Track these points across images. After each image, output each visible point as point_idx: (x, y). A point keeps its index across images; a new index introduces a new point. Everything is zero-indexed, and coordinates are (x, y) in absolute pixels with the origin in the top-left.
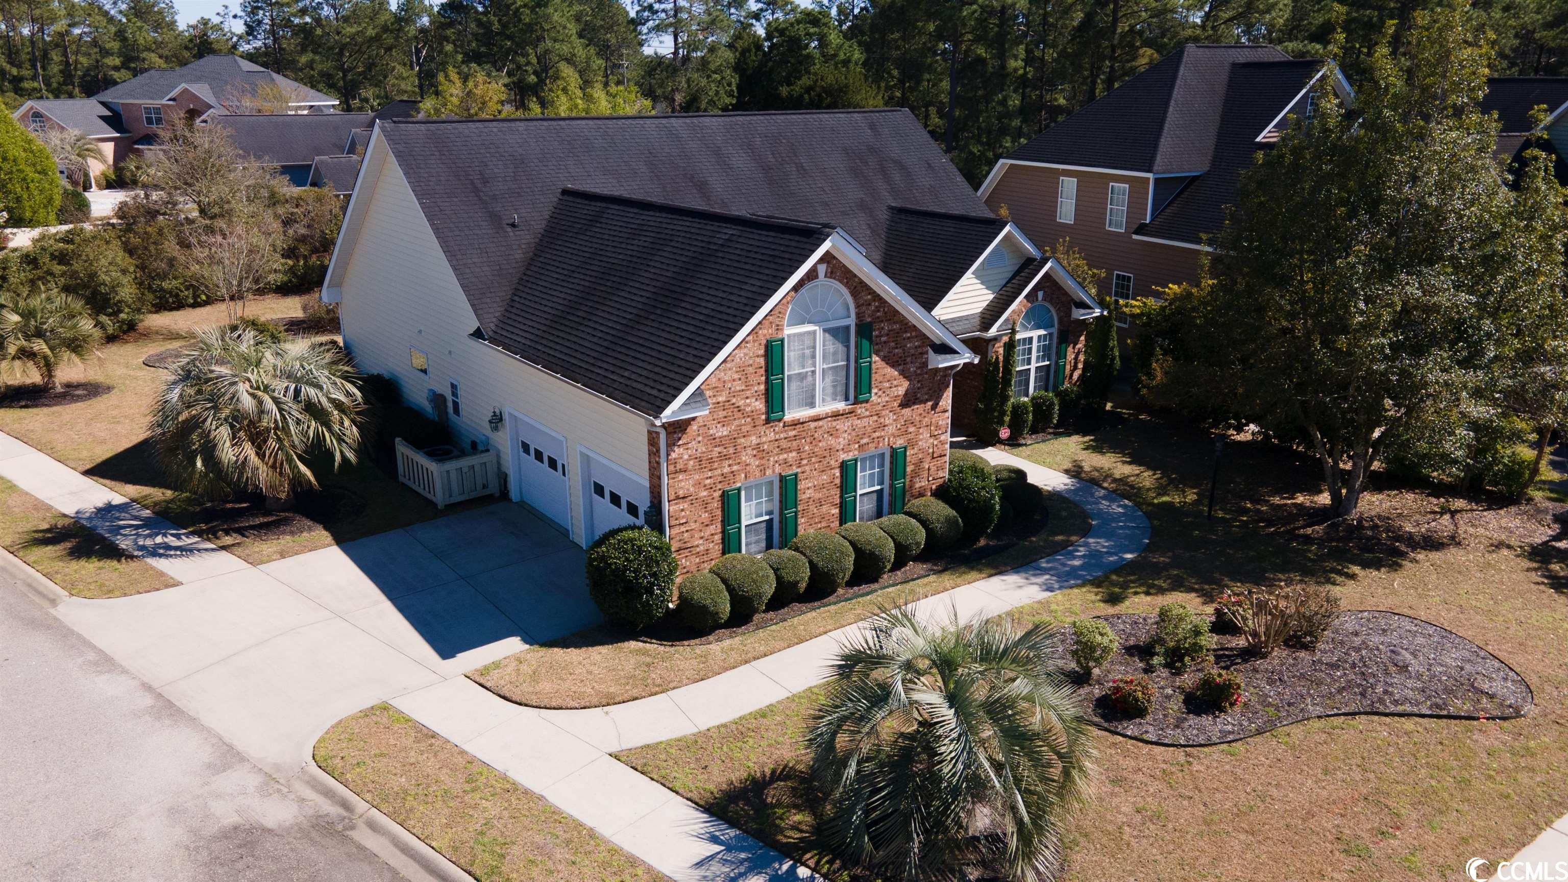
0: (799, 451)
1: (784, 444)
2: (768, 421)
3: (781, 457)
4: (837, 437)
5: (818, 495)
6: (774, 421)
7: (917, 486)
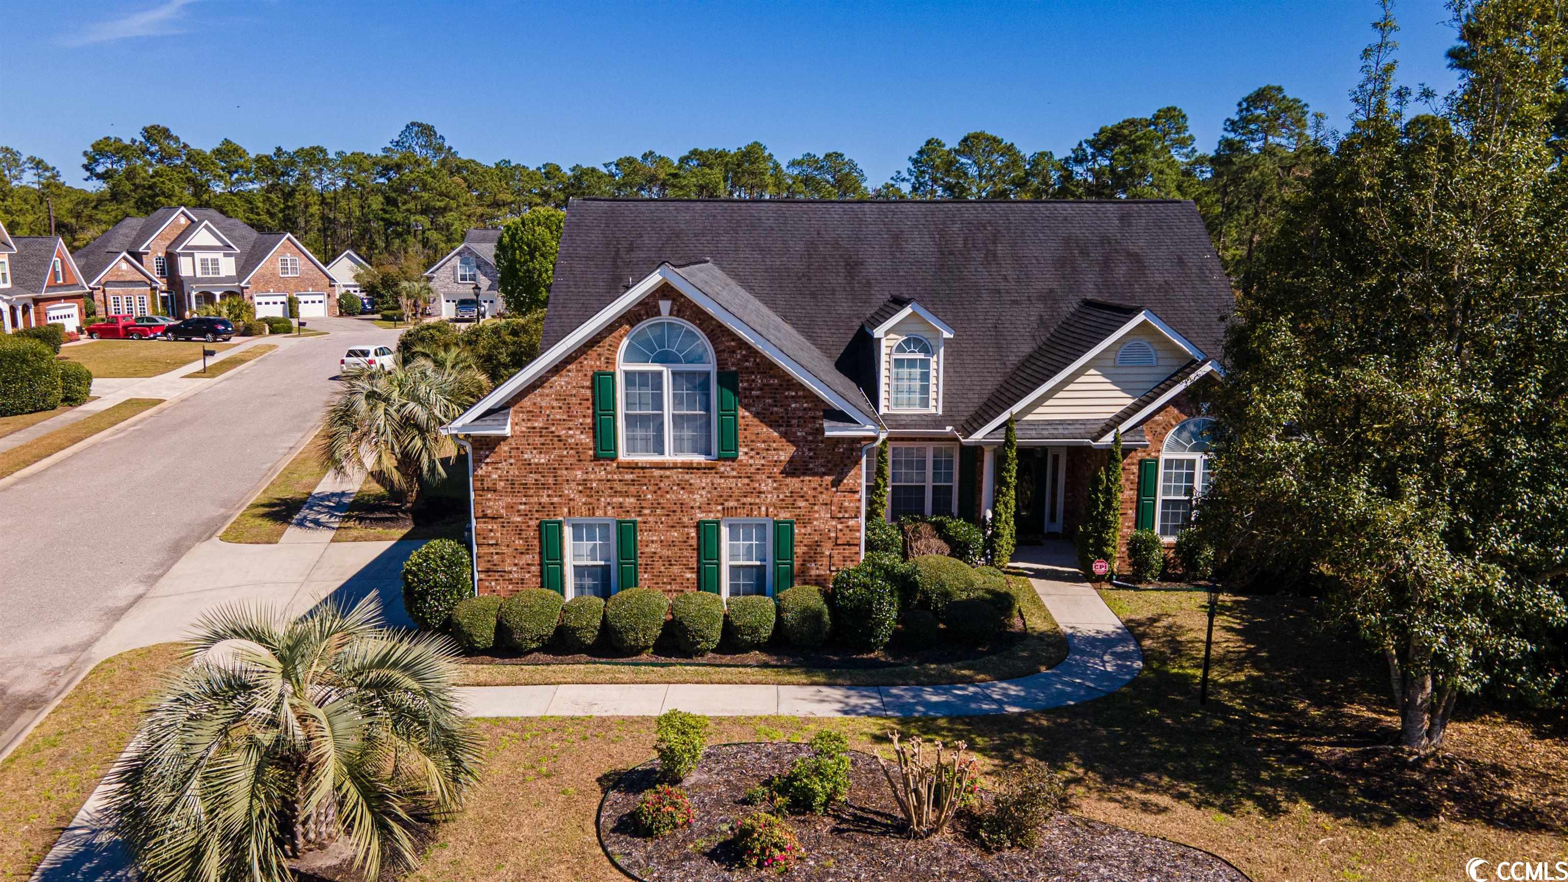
0: (638, 497)
1: (618, 487)
2: (596, 458)
3: (615, 500)
4: (693, 493)
5: (666, 553)
6: (605, 459)
7: (813, 572)
